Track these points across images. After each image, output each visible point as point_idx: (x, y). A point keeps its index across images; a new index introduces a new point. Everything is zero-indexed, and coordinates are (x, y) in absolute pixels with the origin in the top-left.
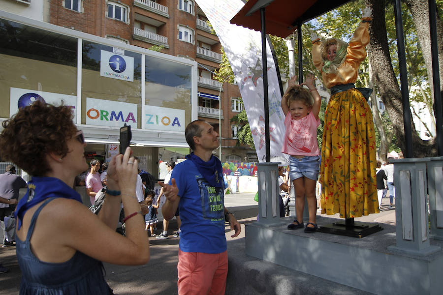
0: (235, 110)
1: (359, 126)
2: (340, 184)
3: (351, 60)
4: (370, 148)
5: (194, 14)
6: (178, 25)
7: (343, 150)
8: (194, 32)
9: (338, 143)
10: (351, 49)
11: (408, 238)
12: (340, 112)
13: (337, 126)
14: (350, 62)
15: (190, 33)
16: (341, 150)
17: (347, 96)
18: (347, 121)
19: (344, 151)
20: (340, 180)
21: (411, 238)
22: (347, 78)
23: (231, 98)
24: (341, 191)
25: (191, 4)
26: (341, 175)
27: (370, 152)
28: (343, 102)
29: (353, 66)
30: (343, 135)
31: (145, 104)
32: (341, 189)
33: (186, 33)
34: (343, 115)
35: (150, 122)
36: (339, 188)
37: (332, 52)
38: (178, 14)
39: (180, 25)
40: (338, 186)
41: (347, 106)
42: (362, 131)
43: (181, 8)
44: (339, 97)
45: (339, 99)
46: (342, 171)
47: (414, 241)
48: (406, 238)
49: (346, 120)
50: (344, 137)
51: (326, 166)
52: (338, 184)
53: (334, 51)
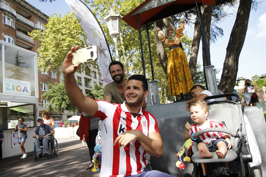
0: (43, 90)
5: (15, 28)
6: (3, 34)
8: (15, 39)
9: (178, 66)
15: (12, 39)
18: (180, 58)
19: (181, 69)
20: (182, 79)
23: (41, 82)
25: (13, 21)
28: (177, 51)
30: (180, 63)
31: (5, 77)
33: (9, 40)
34: (178, 56)
35: (9, 88)
36: (182, 83)
38: (3, 26)
39: (5, 34)
43: (5, 22)
52: (181, 81)
53: (172, 33)
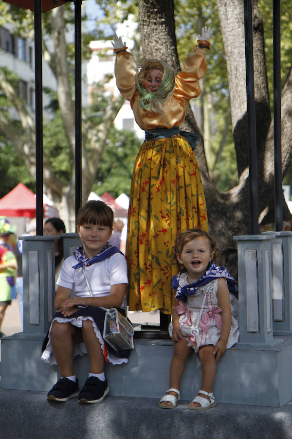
1: (188, 189)
2: (166, 267)
3: (181, 96)
4: (201, 219)
7: (168, 222)
9: (161, 212)
10: (182, 82)
11: (252, 330)
12: (164, 167)
13: (160, 188)
14: (179, 99)
16: (166, 221)
17: (171, 146)
18: (173, 182)
19: (171, 222)
20: (166, 262)
21: (257, 330)
22: (174, 121)
24: (167, 277)
26: (167, 255)
27: (201, 223)
28: (167, 154)
29: (182, 104)
30: (169, 201)
32: (167, 275)
34: (168, 172)
36: (165, 274)
37: (154, 79)
40: (162, 270)
41: (173, 161)
42: (192, 195)
44: (161, 145)
45: (161, 148)
46: (168, 249)
47: (259, 332)
48: (250, 331)
49: (172, 179)
50: (170, 203)
51: (142, 243)
52: (163, 267)
53: (158, 79)
